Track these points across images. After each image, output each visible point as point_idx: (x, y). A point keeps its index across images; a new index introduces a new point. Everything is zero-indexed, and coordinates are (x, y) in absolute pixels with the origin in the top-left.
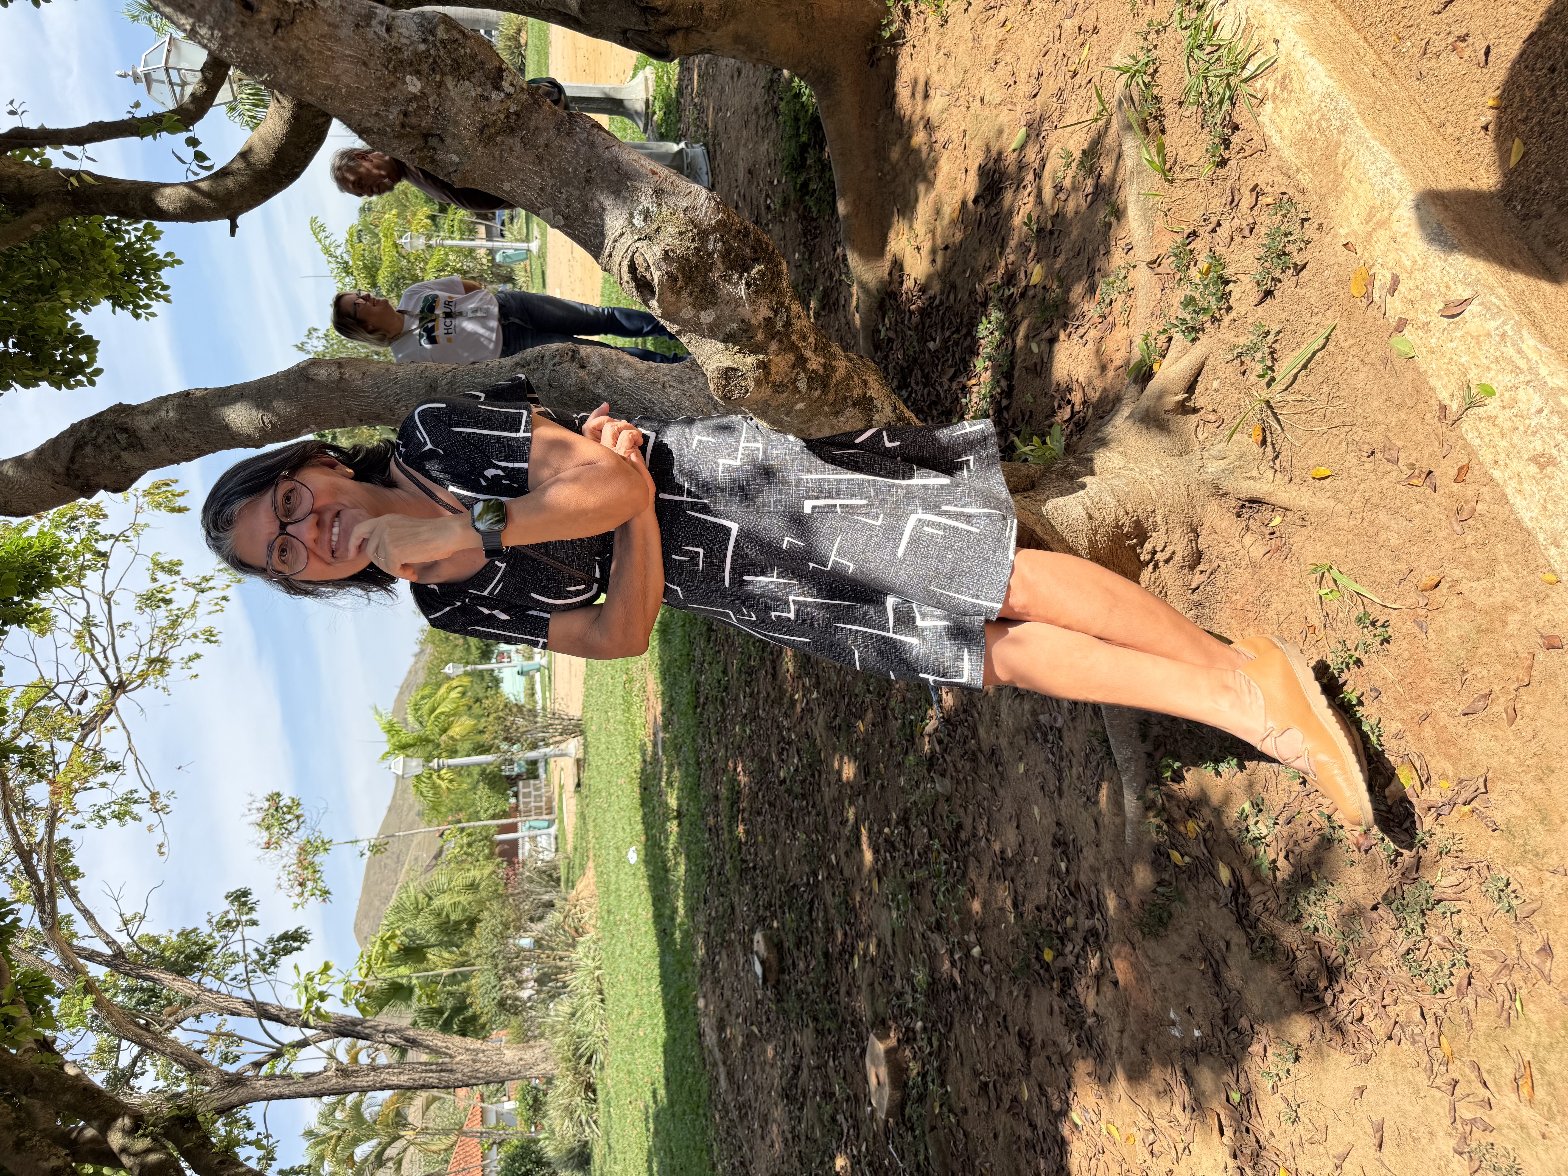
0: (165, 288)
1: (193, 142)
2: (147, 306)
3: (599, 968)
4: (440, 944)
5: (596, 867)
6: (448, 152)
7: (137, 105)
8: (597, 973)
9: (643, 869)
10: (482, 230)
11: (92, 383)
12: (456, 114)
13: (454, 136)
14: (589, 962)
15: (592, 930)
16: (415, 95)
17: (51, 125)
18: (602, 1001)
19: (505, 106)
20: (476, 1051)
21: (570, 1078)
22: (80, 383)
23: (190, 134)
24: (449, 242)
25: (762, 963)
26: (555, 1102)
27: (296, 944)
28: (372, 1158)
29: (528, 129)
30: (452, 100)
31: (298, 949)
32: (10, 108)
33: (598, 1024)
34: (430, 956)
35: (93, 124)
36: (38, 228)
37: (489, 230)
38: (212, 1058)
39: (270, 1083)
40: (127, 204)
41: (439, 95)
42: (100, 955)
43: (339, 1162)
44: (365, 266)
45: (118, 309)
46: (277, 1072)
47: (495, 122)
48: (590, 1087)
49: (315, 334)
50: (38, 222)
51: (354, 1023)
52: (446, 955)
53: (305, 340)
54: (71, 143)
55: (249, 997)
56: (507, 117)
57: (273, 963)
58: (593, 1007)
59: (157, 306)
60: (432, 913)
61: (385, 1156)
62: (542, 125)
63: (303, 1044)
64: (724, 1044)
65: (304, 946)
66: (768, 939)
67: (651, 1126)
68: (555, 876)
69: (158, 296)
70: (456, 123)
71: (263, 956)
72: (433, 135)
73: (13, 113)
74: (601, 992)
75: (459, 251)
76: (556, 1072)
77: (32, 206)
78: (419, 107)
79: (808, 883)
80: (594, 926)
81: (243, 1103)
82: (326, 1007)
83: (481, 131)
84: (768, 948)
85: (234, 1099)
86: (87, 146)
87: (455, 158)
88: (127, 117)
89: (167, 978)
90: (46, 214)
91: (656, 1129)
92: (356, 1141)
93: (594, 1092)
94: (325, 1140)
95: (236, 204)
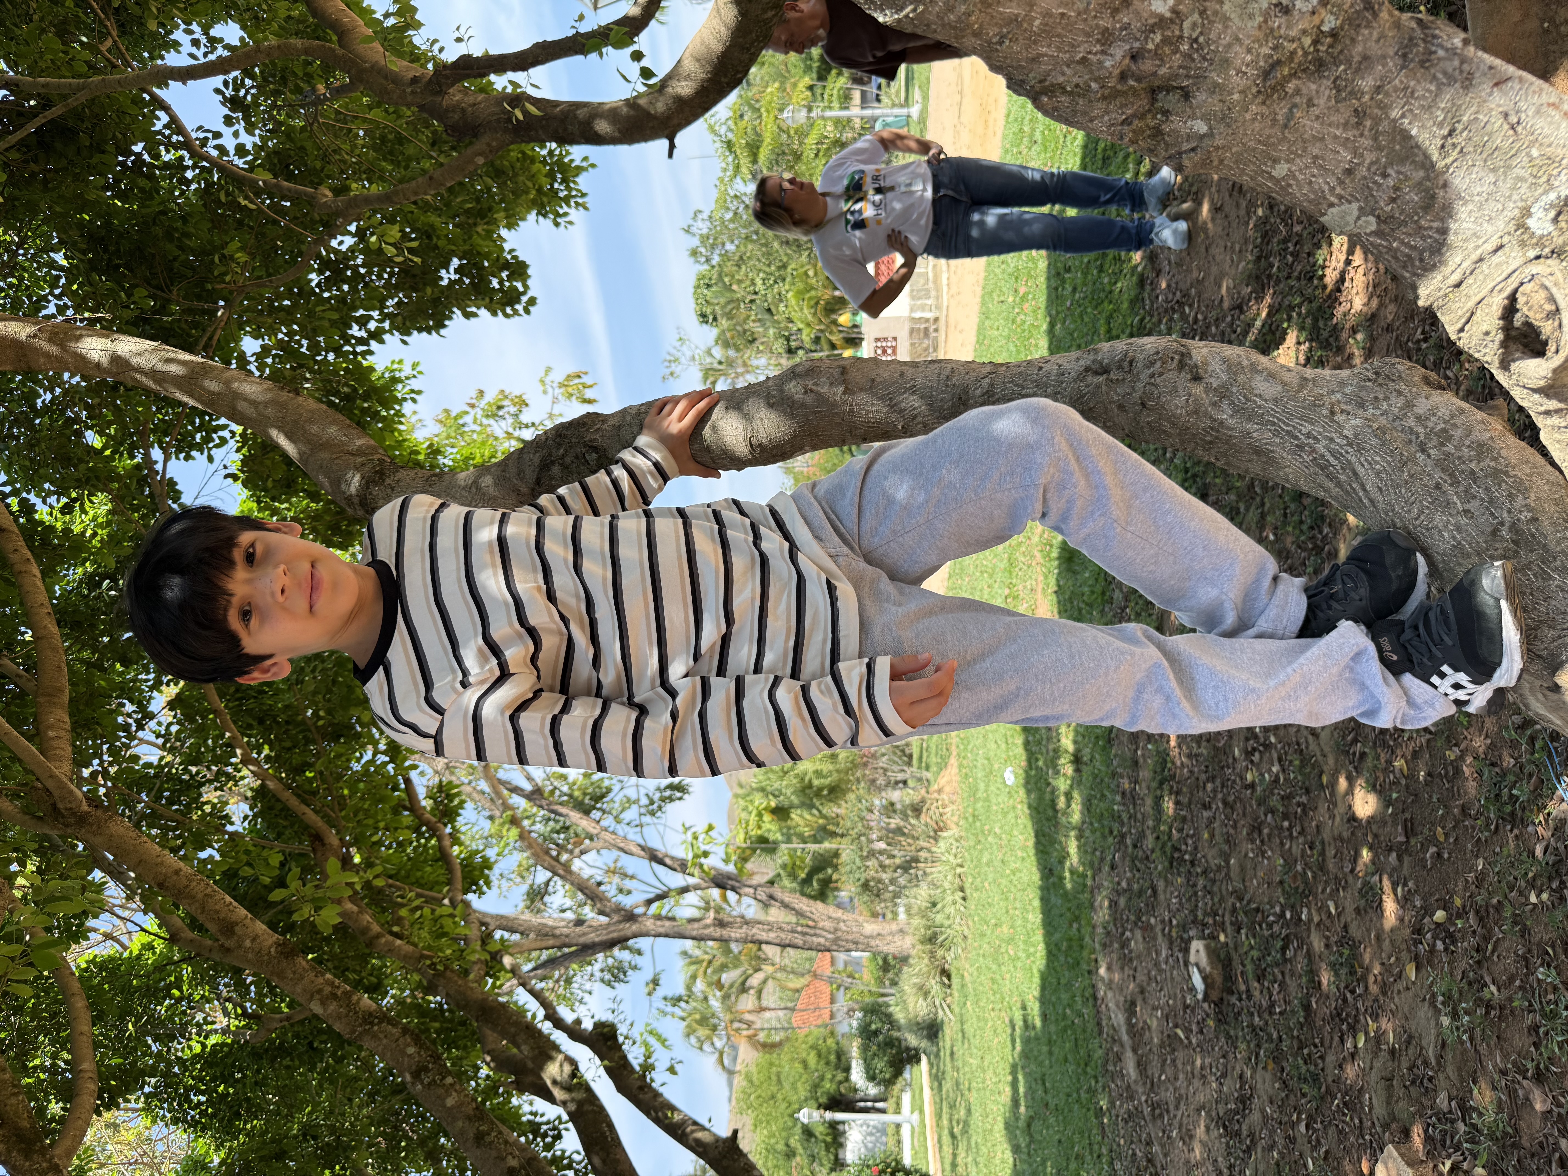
0: (584, 195)
1: (637, 56)
2: (566, 214)
3: (962, 866)
4: (802, 805)
5: (960, 766)
6: (1193, 117)
7: (581, 18)
8: (959, 870)
9: (1022, 793)
10: (856, 95)
11: (527, 311)
12: (1229, 46)
13: (1215, 88)
14: (951, 858)
15: (953, 826)
16: (1162, 18)
17: (494, 51)
18: (964, 899)
19: (1316, 20)
20: (838, 920)
21: (926, 961)
22: (516, 313)
23: (635, 47)
24: (828, 113)
25: (1205, 979)
26: (909, 979)
27: (678, 794)
28: (737, 985)
29: (1349, 62)
30: (1226, 19)
31: (680, 799)
32: (457, 34)
33: (958, 920)
34: (793, 816)
35: (537, 46)
36: (480, 161)
37: (863, 94)
38: (609, 890)
39: (659, 923)
40: (565, 129)
41: (1202, 13)
42: (522, 790)
43: (710, 984)
44: (747, 144)
45: (541, 218)
46: (664, 913)
47: (1293, 53)
48: (945, 973)
49: (700, 216)
50: (480, 154)
51: (729, 877)
52: (808, 817)
53: (691, 222)
54: (515, 69)
55: (642, 843)
56: (1315, 42)
57: (660, 808)
58: (954, 903)
59: (574, 214)
60: (796, 776)
61: (747, 984)
62: (1375, 49)
63: (685, 890)
64: (1136, 1033)
65: (686, 796)
66: (1212, 953)
67: (1018, 1047)
68: (907, 751)
69: (577, 204)
70: (1226, 63)
71: (652, 802)
72: (1169, 89)
73: (459, 40)
74: (962, 890)
75: (837, 121)
76: (913, 952)
77: (475, 136)
78: (1165, 41)
79: (1282, 915)
80: (957, 824)
81: (635, 936)
82: (707, 862)
83: (1266, 74)
84: (1211, 962)
85: (629, 933)
86: (532, 71)
87: (1201, 127)
88: (570, 33)
89: (575, 817)
90: (488, 145)
91: (1023, 1051)
92: (724, 967)
93: (949, 977)
94: (698, 962)
95: (675, 121)
